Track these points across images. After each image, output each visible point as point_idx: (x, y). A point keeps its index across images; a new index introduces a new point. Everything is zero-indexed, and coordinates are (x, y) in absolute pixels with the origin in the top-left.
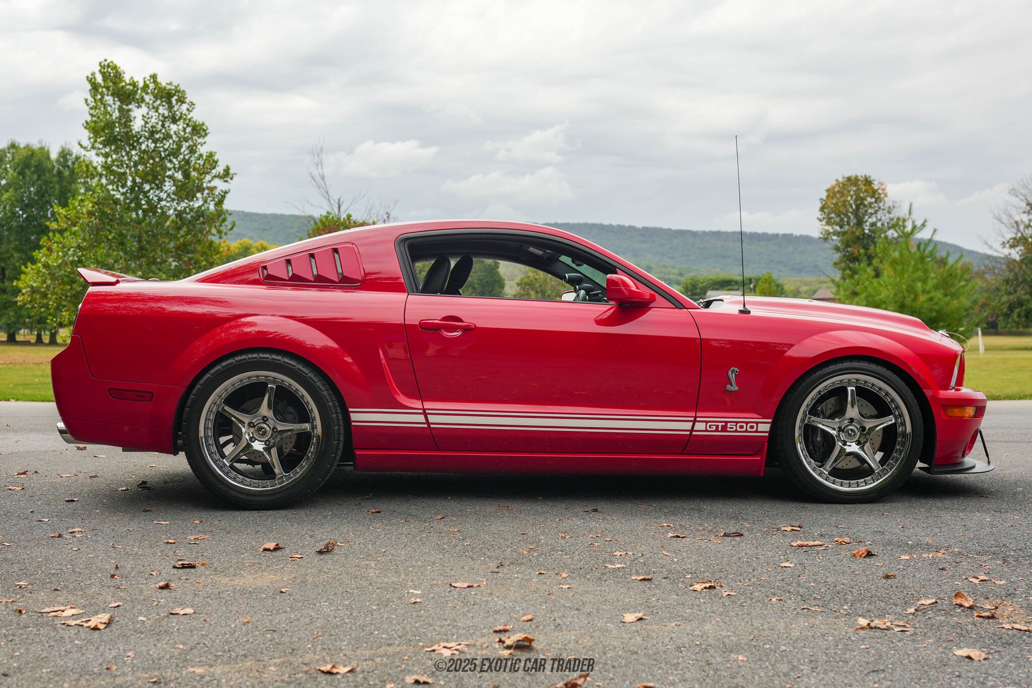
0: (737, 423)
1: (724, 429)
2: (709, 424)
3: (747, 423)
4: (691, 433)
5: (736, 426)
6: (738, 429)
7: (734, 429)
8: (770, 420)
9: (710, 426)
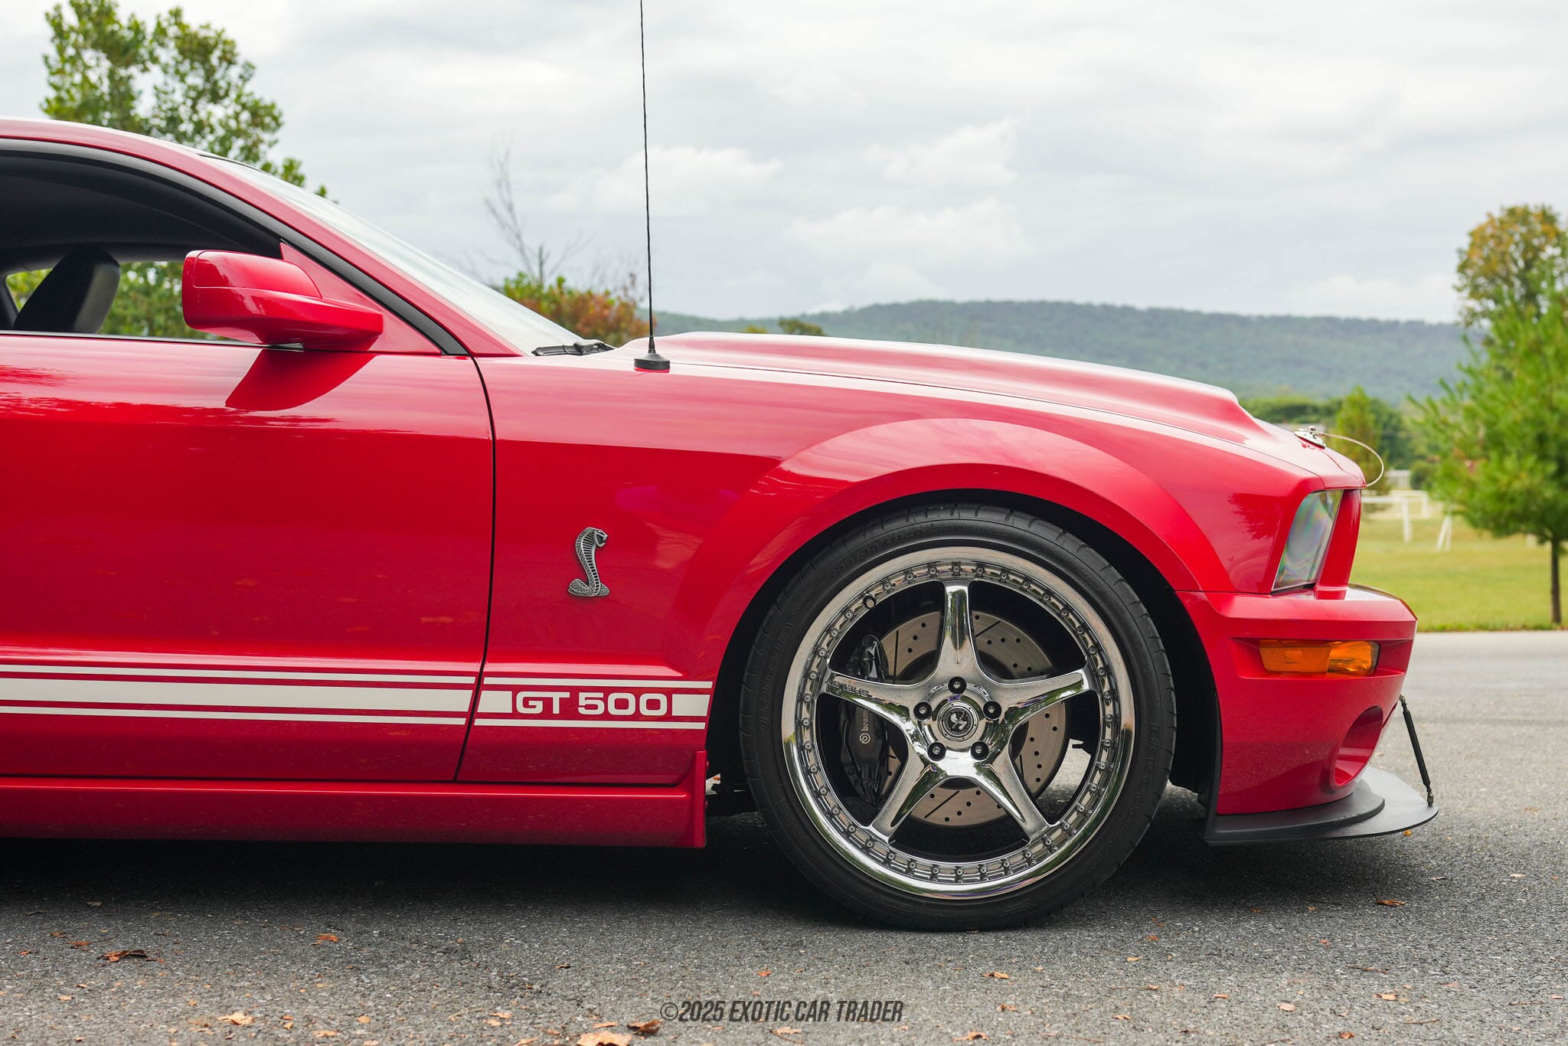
0: (608, 691)
1: (570, 709)
2: (521, 696)
3: (638, 692)
4: (470, 722)
5: (605, 700)
6: (613, 711)
7: (600, 711)
8: (709, 685)
9: (526, 701)
